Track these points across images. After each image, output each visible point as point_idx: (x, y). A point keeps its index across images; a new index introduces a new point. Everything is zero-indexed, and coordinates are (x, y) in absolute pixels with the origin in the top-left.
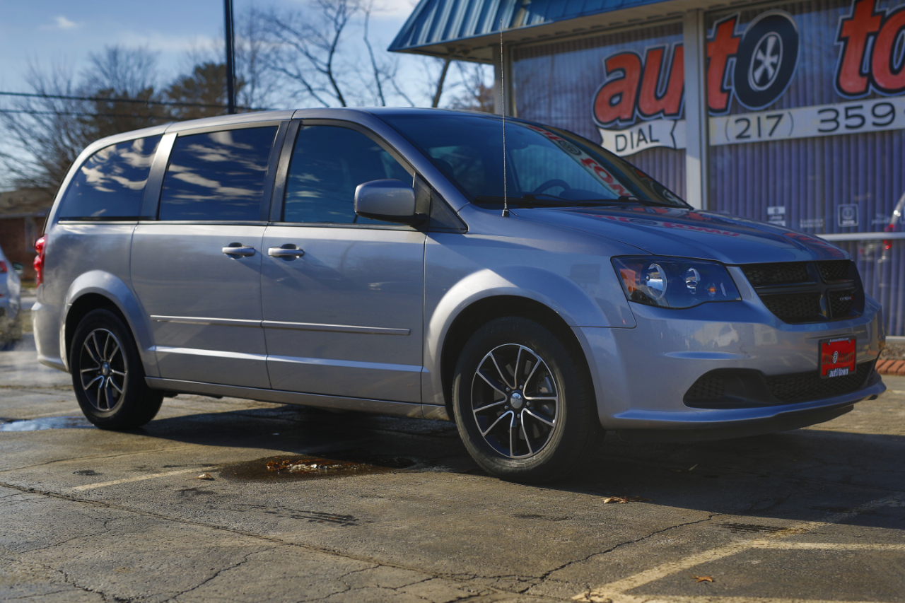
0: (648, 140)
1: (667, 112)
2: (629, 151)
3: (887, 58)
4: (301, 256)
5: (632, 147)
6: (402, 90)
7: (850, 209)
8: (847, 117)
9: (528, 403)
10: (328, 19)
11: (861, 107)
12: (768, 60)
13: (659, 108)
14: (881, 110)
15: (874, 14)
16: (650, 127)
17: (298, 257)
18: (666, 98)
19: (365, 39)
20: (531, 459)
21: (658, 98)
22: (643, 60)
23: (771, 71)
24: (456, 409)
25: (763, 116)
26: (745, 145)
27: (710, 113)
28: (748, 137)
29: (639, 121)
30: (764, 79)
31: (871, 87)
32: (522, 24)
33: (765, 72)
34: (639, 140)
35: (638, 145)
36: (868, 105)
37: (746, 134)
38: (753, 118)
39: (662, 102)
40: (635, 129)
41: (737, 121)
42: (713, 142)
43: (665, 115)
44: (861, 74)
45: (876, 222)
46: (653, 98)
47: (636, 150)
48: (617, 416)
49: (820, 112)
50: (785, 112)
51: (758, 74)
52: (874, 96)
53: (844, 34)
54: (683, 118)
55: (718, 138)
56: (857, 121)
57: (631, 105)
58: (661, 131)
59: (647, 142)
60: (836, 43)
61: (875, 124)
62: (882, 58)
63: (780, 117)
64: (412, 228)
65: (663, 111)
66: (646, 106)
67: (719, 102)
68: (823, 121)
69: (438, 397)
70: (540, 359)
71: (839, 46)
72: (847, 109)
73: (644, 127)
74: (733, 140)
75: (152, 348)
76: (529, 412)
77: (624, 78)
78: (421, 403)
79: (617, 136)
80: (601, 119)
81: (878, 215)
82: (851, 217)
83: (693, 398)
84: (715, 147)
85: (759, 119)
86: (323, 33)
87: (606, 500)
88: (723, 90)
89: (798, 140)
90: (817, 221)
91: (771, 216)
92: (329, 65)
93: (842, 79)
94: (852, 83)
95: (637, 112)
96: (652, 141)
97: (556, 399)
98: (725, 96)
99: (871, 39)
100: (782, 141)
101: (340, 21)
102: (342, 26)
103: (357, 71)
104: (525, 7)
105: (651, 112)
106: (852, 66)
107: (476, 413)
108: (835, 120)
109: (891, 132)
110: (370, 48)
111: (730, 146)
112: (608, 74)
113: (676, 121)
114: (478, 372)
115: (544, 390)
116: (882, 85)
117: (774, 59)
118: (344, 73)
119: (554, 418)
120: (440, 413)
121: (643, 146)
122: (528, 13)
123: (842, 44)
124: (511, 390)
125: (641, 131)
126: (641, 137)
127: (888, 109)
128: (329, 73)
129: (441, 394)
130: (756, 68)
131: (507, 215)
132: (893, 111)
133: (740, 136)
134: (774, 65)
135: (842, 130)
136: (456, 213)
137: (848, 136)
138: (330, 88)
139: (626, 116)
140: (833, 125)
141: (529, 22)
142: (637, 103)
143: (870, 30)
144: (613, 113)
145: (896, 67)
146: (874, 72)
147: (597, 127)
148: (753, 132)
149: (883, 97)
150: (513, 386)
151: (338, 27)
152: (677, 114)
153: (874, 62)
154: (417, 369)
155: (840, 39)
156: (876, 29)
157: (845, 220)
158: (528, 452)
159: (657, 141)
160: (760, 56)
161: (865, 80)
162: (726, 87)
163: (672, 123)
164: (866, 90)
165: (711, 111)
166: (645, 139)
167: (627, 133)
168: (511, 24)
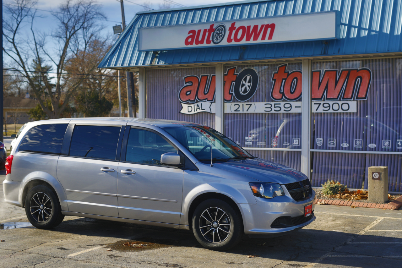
0: (201, 109)
1: (208, 99)
2: (193, 112)
3: (289, 88)
4: (134, 174)
5: (194, 111)
6: (46, 52)
7: (275, 139)
8: (275, 107)
9: (219, 226)
10: (14, 18)
11: (280, 104)
12: (247, 84)
13: (205, 98)
14: (287, 106)
15: (285, 72)
16: (202, 104)
17: (133, 174)
18: (208, 94)
19: (31, 29)
20: (221, 243)
21: (205, 94)
22: (200, 79)
23: (248, 88)
24: (193, 227)
25: (245, 104)
26: (237, 114)
27: (225, 101)
28: (239, 111)
29: (197, 102)
30: (245, 91)
31: (284, 97)
32: (155, 64)
33: (246, 88)
34: (197, 109)
35: (196, 110)
36: (282, 103)
37: (238, 110)
38: (241, 104)
39: (206, 95)
40: (196, 104)
41: (235, 105)
42: (225, 112)
43: (208, 100)
44: (280, 92)
45: (284, 144)
46: (203, 94)
47: (196, 112)
48: (250, 231)
49: (265, 104)
50: (253, 103)
51: (243, 89)
52: (284, 101)
53: (274, 78)
54: (215, 102)
55: (227, 111)
56: (278, 109)
57: (195, 95)
58: (206, 106)
59: (200, 110)
60: (271, 81)
61: (284, 110)
62: (287, 88)
63: (251, 105)
64: (178, 168)
65: (207, 99)
66: (200, 96)
67: (228, 97)
68: (266, 108)
69: (187, 222)
70: (225, 213)
71: (273, 82)
72: (275, 104)
73: (199, 104)
74: (233, 112)
75: (66, 201)
76: (220, 229)
77: (192, 85)
78: (180, 224)
79: (188, 106)
80: (182, 99)
81: (285, 142)
82: (275, 142)
83: (274, 225)
84: (226, 113)
85: (243, 105)
86: (11, 25)
87: (248, 256)
88: (230, 93)
89: (257, 114)
90: (263, 143)
91: (247, 140)
92: (13, 39)
93: (273, 93)
94: (277, 95)
95: (196, 98)
96: (202, 109)
97: (230, 225)
98: (231, 95)
99: (284, 81)
100: (251, 114)
101: (19, 19)
102: (20, 22)
103: (28, 43)
104: (157, 57)
105: (202, 99)
106: (277, 89)
107: (201, 228)
108: (270, 108)
109: (290, 113)
110: (33, 33)
111: (232, 114)
112: (186, 83)
113: (212, 103)
114: (202, 215)
115: (225, 222)
116: (287, 97)
117: (249, 84)
118: (21, 43)
119: (229, 230)
120: (187, 227)
121: (198, 111)
122: (157, 60)
123: (274, 81)
124: (213, 221)
125: (198, 105)
126: (198, 108)
127: (289, 105)
128: (13, 43)
129: (188, 222)
130: (242, 87)
131: (212, 166)
132: (291, 106)
133: (236, 111)
134: (249, 86)
135: (273, 112)
136: (194, 164)
137: (275, 113)
138: (14, 50)
139: (192, 100)
140: (270, 109)
141: (158, 63)
142: (197, 95)
143: (283, 78)
144: (187, 98)
145: (292, 91)
146: (285, 93)
147: (181, 102)
148: (241, 109)
149: (288, 101)
150: (214, 220)
151: (18, 23)
152: (212, 101)
153: (285, 89)
154: (179, 213)
155: (273, 80)
156: (285, 78)
157: (273, 143)
158: (219, 241)
159: (204, 109)
160: (244, 82)
161: (281, 95)
162: (231, 92)
163: (210, 103)
164: (282, 99)
165: (225, 100)
166: (199, 108)
167: (192, 105)
168: (151, 63)
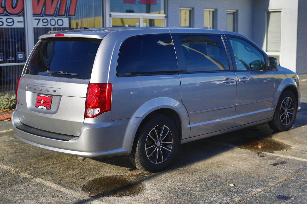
3: (10, 2)
11: (2, 19)
14: (9, 20)
17: (247, 81)
31: (5, 12)
36: (4, 18)
44: (1, 7)
45: (9, 59)
56: (1, 24)
61: (7, 25)
75: (189, 126)
76: (289, 113)
78: (269, 118)
81: (10, 57)
82: (0, 58)
107: (281, 116)
109: (14, 28)
114: (281, 106)
116: (9, 12)
119: (293, 113)
127: (12, 20)
132: (13, 21)
145: (14, 6)
146: (6, 7)
149: (9, 16)
153: (6, 3)
154: (271, 109)
161: (3, 9)
164: (3, 13)
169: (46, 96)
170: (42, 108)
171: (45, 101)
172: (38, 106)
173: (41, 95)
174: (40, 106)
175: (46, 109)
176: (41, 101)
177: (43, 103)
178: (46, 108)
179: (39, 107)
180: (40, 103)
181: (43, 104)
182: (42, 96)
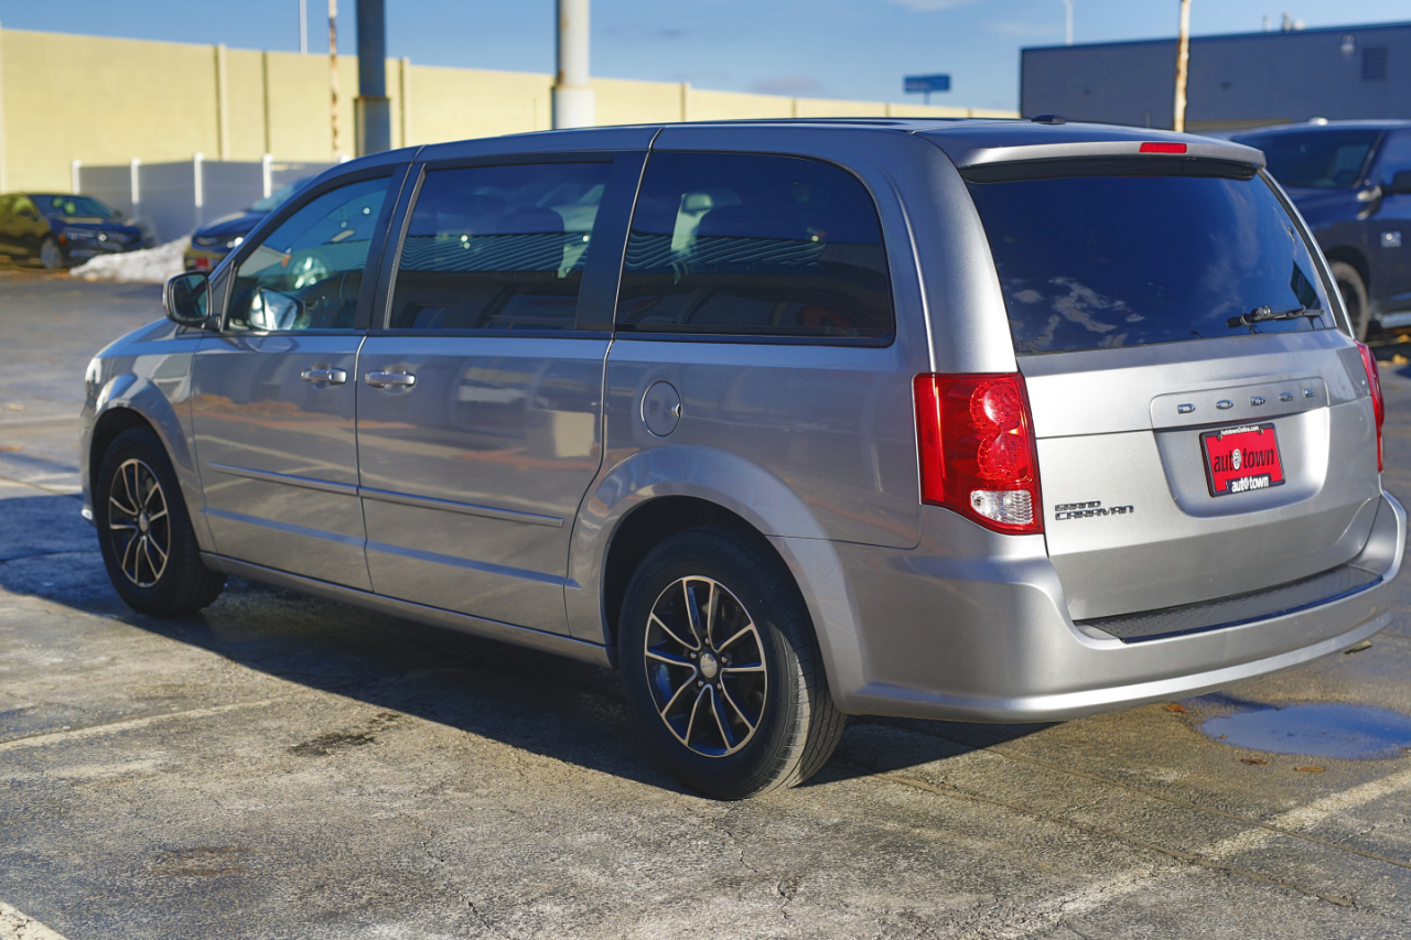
169: (1248, 430)
170: (1249, 489)
171: (1248, 452)
172: (1231, 486)
173: (1223, 433)
174: (1238, 479)
175: (1270, 485)
176: (1231, 456)
177: (1244, 464)
178: (1270, 479)
179: (1236, 487)
180: (1232, 468)
181: (1245, 467)
182: (1230, 432)
